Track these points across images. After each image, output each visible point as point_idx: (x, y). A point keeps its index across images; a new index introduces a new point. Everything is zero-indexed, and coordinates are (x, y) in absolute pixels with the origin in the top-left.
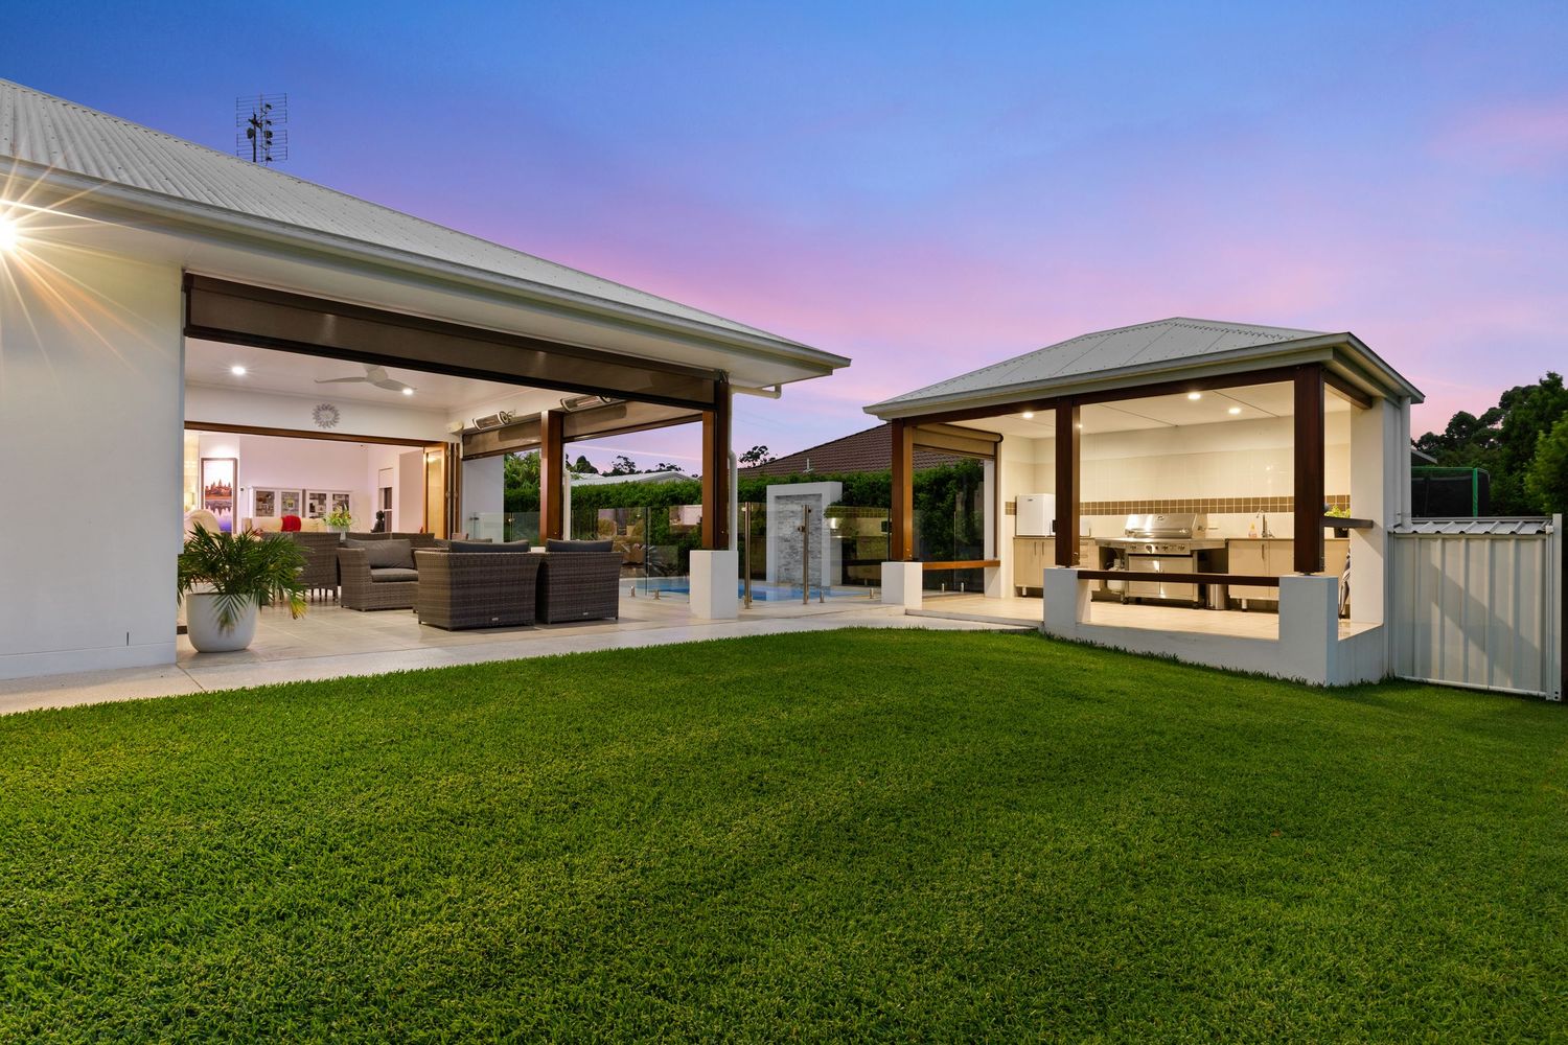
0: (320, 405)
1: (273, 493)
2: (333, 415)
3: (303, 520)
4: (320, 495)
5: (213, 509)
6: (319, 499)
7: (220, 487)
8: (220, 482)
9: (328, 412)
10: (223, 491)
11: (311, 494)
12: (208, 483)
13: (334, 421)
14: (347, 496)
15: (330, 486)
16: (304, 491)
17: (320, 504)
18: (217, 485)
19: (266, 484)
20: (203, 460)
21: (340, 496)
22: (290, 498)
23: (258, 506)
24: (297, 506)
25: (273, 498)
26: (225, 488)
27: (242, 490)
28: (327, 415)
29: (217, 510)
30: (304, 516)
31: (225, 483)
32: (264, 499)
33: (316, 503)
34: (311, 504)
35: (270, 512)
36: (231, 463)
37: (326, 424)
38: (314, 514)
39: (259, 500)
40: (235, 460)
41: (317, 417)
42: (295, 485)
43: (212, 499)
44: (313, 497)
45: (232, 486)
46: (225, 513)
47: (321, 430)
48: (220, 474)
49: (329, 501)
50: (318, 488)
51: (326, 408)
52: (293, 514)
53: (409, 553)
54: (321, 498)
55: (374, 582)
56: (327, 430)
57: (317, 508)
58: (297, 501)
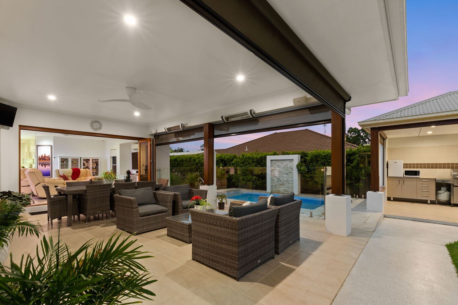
0: (93, 120)
1: (68, 159)
2: (99, 125)
3: (81, 170)
4: (87, 159)
5: (42, 165)
6: (86, 161)
7: (45, 157)
8: (45, 155)
9: (97, 124)
10: (46, 158)
11: (83, 159)
12: (40, 155)
13: (100, 128)
14: (98, 160)
15: (91, 155)
16: (81, 158)
17: (86, 163)
18: (44, 156)
19: (64, 156)
20: (37, 146)
21: (95, 160)
22: (75, 161)
23: (61, 164)
24: (78, 164)
25: (68, 161)
26: (47, 157)
27: (55, 158)
28: (96, 125)
29: (44, 166)
30: (81, 168)
31: (47, 155)
32: (64, 161)
33: (85, 162)
34: (83, 163)
35: (67, 167)
36: (50, 147)
37: (96, 129)
38: (85, 167)
39: (62, 162)
40: (51, 146)
41: (92, 126)
42: (76, 156)
43: (42, 162)
44: (84, 160)
45: (50, 156)
46: (47, 167)
47: (94, 132)
48: (45, 151)
49: (91, 162)
50: (86, 157)
51: (96, 122)
52: (76, 167)
53: (152, 195)
54: (87, 160)
55: (141, 217)
56: (96, 132)
57: (86, 164)
58: (78, 162)
